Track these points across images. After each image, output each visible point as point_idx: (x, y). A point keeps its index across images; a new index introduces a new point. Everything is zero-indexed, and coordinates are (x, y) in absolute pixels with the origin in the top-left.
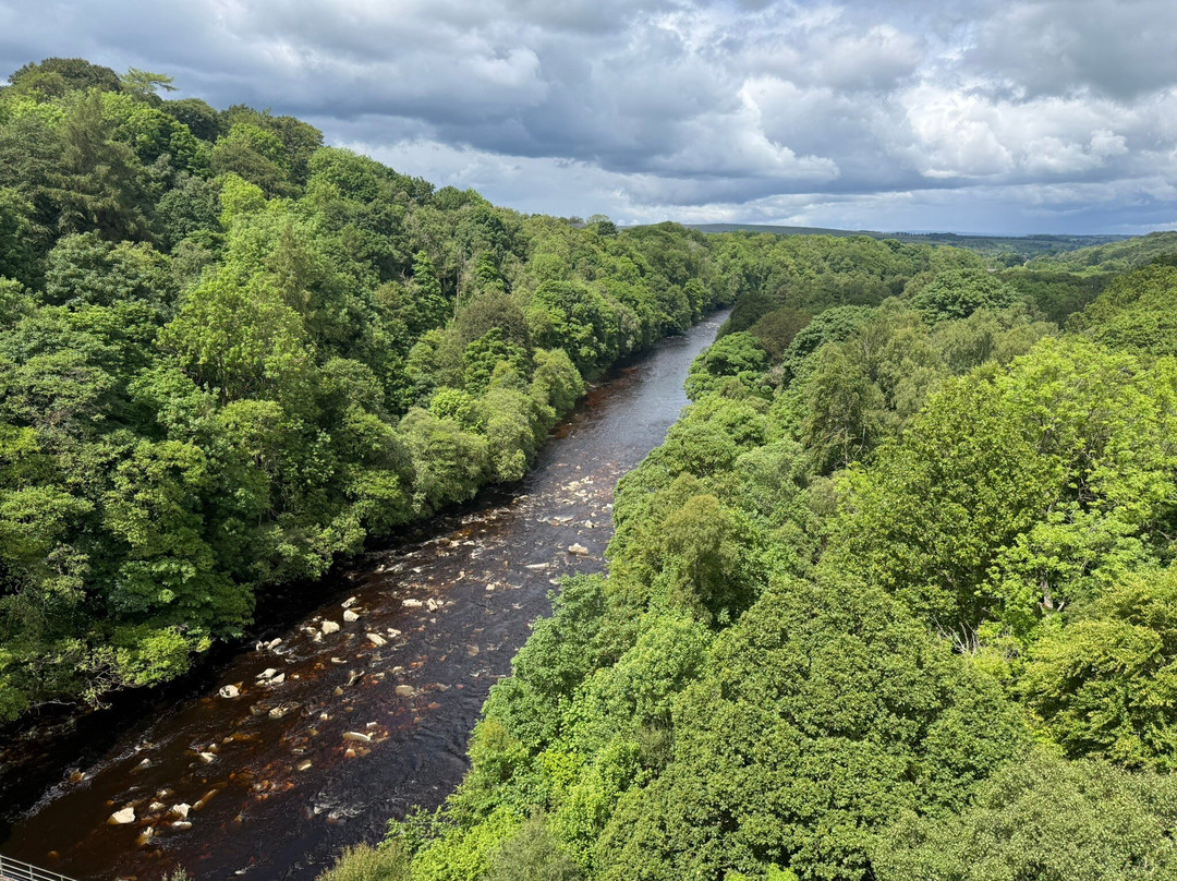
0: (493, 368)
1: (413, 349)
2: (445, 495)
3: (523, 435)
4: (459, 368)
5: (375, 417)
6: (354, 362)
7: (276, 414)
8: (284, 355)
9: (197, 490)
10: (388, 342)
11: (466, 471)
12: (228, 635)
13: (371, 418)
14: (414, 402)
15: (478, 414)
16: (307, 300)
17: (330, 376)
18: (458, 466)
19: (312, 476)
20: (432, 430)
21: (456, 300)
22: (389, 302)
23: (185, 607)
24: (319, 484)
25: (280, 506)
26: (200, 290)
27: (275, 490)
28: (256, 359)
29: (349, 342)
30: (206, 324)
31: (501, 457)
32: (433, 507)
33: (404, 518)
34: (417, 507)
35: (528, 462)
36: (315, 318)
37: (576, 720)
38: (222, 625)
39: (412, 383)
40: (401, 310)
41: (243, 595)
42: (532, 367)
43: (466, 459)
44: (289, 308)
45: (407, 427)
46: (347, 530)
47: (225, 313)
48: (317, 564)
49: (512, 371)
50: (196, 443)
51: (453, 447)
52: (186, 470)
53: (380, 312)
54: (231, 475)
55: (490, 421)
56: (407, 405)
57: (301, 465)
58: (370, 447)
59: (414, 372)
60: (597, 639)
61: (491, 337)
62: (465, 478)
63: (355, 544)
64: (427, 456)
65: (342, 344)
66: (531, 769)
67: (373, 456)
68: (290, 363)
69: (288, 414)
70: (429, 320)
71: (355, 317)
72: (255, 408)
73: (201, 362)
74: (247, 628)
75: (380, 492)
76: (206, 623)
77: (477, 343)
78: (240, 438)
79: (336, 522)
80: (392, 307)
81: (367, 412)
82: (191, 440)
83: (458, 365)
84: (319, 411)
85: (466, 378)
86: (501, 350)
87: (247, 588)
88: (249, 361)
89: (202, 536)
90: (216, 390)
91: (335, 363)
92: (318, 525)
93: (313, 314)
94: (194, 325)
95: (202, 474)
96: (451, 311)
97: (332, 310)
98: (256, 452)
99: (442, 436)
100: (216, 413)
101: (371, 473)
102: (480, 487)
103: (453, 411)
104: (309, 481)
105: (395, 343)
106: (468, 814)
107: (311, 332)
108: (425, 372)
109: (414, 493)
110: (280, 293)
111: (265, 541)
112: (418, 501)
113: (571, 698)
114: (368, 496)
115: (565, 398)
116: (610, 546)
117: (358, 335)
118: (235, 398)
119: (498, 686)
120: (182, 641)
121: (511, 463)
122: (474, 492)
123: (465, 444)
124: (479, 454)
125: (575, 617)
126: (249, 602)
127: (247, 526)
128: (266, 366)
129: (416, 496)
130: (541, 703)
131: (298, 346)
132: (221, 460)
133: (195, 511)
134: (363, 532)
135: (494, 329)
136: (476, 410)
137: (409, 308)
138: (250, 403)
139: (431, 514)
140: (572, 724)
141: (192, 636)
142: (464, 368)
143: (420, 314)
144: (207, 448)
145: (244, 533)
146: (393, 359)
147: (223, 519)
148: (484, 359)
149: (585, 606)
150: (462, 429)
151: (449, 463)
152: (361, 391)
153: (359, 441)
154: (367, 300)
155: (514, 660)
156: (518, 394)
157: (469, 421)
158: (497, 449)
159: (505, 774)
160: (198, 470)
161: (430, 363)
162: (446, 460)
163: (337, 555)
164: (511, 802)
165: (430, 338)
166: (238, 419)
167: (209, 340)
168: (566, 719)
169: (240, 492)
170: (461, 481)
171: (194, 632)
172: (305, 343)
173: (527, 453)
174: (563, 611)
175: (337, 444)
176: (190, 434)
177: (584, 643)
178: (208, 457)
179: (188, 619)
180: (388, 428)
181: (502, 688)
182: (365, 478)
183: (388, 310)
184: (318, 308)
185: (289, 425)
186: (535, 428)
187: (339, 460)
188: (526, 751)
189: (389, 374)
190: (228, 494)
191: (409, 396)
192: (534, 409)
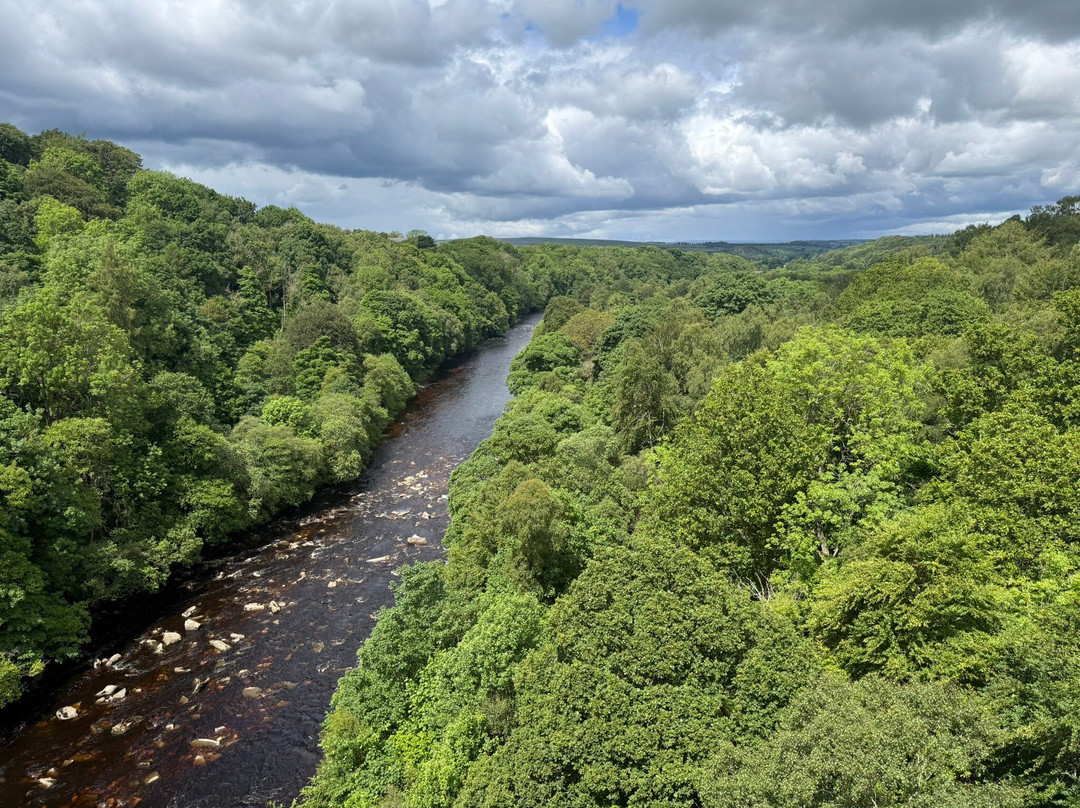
0: (324, 374)
1: (241, 359)
2: (282, 499)
3: (357, 436)
4: (290, 376)
5: (206, 427)
6: (183, 375)
7: (103, 431)
8: (110, 372)
9: (22, 513)
10: (216, 354)
11: (301, 474)
12: (63, 656)
13: (202, 429)
14: (245, 411)
15: (311, 418)
16: (132, 317)
17: (158, 390)
18: (294, 470)
19: (144, 490)
20: (265, 436)
21: (283, 312)
22: (215, 316)
23: (15, 631)
24: (152, 498)
25: (113, 521)
26: (17, 312)
27: (107, 507)
28: (81, 377)
29: (177, 356)
30: (26, 345)
31: (336, 459)
32: (269, 512)
33: (241, 524)
34: (253, 513)
35: (363, 461)
36: (141, 335)
37: (424, 701)
38: (57, 646)
39: (242, 392)
40: (228, 323)
41: (77, 614)
42: (362, 372)
43: (301, 463)
44: (114, 326)
45: (239, 435)
46: (183, 541)
47: (45, 333)
48: (153, 576)
49: (343, 376)
50: (19, 464)
51: (287, 452)
52: (9, 492)
53: (206, 325)
54: (58, 495)
55: (324, 425)
56: (238, 414)
57: (133, 479)
58: (203, 457)
59: (243, 382)
60: (439, 623)
61: (320, 345)
62: (301, 481)
63: (192, 554)
64: (261, 463)
65: (170, 359)
66: (383, 752)
67: (206, 467)
68: (117, 379)
69: (116, 430)
70: (256, 332)
71: (182, 331)
72: (82, 426)
73: (21, 383)
74: (83, 647)
75: (214, 501)
76: (39, 646)
77: (306, 351)
78: (67, 456)
79: (171, 534)
80: (218, 321)
81: (198, 424)
82: (14, 462)
83: (288, 373)
84: (149, 425)
85: (297, 385)
86: (331, 357)
87: (81, 607)
88: (73, 380)
89: (29, 559)
90: (39, 410)
91: (163, 377)
92: (153, 538)
93: (138, 331)
94: (12, 346)
95: (27, 496)
96: (279, 322)
97: (158, 326)
98: (84, 470)
99: (275, 442)
100: (40, 433)
101: (205, 483)
102: (317, 489)
103: (286, 417)
104: (141, 495)
105: (223, 355)
106: (324, 803)
107: (137, 348)
108: (255, 381)
109: (250, 499)
110: (104, 311)
111: (99, 558)
112: (254, 507)
113: (417, 682)
114: (203, 505)
115: (397, 400)
116: (447, 534)
117: (185, 348)
118: (60, 417)
119: (346, 677)
120: (13, 667)
121: (347, 463)
122: (311, 494)
123: (300, 449)
124: (314, 457)
125: (417, 604)
126: (84, 620)
127: (80, 544)
128: (92, 384)
129: (252, 502)
130: (389, 689)
131: (125, 362)
132: (47, 480)
133: (21, 534)
134: (199, 541)
135: (323, 337)
136: (309, 415)
137: (236, 320)
138: (77, 421)
139: (268, 519)
140: (420, 705)
141: (23, 661)
142: (295, 375)
143: (247, 326)
144: (32, 469)
145: (75, 552)
146: (222, 371)
147: (52, 539)
148: (314, 366)
149: (426, 592)
150: (295, 435)
151: (284, 468)
152: (191, 404)
153: (191, 452)
154: (192, 315)
155: (360, 652)
156: (351, 397)
157: (303, 426)
158: (332, 451)
159: (358, 760)
160: (23, 492)
161: (259, 373)
162: (280, 465)
163: (175, 566)
164: (365, 786)
165: (259, 349)
166: (64, 438)
167: (29, 361)
168: (414, 701)
169: (69, 511)
170: (297, 484)
171: (25, 656)
172: (132, 359)
173: (362, 453)
174: (405, 600)
175: (169, 457)
176: (12, 456)
177: (428, 627)
178: (33, 478)
179: (18, 643)
180: (220, 437)
181: (350, 679)
182: (199, 488)
183: (215, 324)
184: (144, 325)
185: (119, 440)
186: (369, 430)
187: (171, 472)
188: (377, 736)
189: (218, 385)
190: (56, 514)
191: (239, 405)
192: (367, 410)
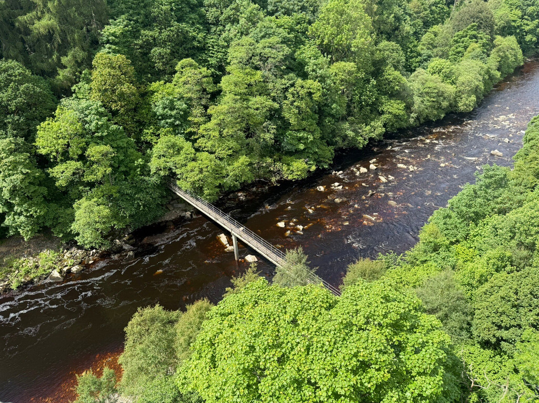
0: (467, 47)
1: (424, 36)
2: (427, 116)
3: (477, 87)
4: (447, 47)
5: (399, 72)
6: (393, 43)
7: (353, 69)
8: (361, 40)
9: (317, 103)
10: (412, 32)
11: (440, 104)
12: (322, 166)
13: (397, 73)
14: (420, 65)
15: (453, 73)
16: (375, 10)
17: (380, 51)
18: (437, 102)
19: (365, 100)
20: (426, 81)
21: (453, 7)
22: (416, 10)
23: (308, 152)
24: (368, 105)
25: (350, 113)
26: (328, 7)
27: (349, 106)
28: (348, 41)
29: (391, 32)
30: (329, 24)
31: (461, 98)
32: (420, 121)
33: (404, 125)
34: (412, 120)
35: (477, 102)
36: (377, 20)
37: (477, 235)
38: (320, 162)
39: (420, 55)
40: (422, 14)
41: (330, 151)
42: (491, 47)
43: (442, 98)
44: (366, 15)
45: (413, 79)
46: (376, 128)
47: (337, 18)
48: (361, 142)
49: (479, 49)
50: (319, 81)
51: (436, 91)
52: (314, 93)
53: (410, 15)
54: (331, 97)
55: (459, 78)
56: (415, 67)
57: (361, 95)
58: (394, 88)
59: (422, 49)
60: (499, 200)
61: (470, 29)
62: (439, 108)
63: (379, 135)
64: (421, 95)
65: (388, 34)
66: (449, 250)
67: (395, 93)
68: (363, 44)
69: (359, 69)
70: (436, 20)
71: (397, 19)
72: (345, 66)
73: (325, 43)
74: (330, 165)
75: (395, 111)
76: (315, 160)
77: (461, 33)
78: (337, 80)
79: (372, 123)
80: (417, 13)
81: (395, 70)
82: (317, 80)
83: (446, 45)
84: (373, 69)
85: (450, 53)
86: (475, 37)
87: (331, 148)
88: (345, 42)
89: (317, 124)
90: (330, 56)
91: (384, 43)
92: (364, 124)
93: (377, 18)
94: (324, 24)
95: (320, 96)
96: (449, 14)
97: (386, 15)
98: (343, 87)
99: (431, 84)
100: (328, 67)
101: (392, 101)
102: (447, 114)
103: (440, 71)
104: (363, 103)
105: (415, 33)
106: (414, 261)
107: (374, 27)
108: (428, 49)
109: (411, 113)
110: (363, 7)
111: (342, 129)
112: (413, 118)
113: (477, 225)
114: (389, 112)
115: (508, 67)
116: (518, 154)
117: (397, 28)
118: (337, 61)
119: (439, 210)
120: (306, 166)
121: (467, 102)
122: (443, 116)
123: (443, 90)
124: (450, 96)
125: (487, 187)
126: (332, 154)
127: (335, 121)
128: (352, 45)
129: (412, 115)
130: (460, 223)
131: (368, 34)
132: (328, 90)
133: (316, 113)
134: (384, 129)
135: (473, 24)
136: (453, 71)
137: (426, 13)
138: (343, 63)
139: (418, 125)
140: (475, 236)
141: (309, 164)
142: (451, 47)
143: (431, 16)
144: (323, 84)
145: (333, 124)
146: (413, 42)
147: (326, 116)
148: (463, 42)
149: (495, 182)
150: (442, 82)
151: (432, 99)
152: (394, 59)
153: (389, 84)
154: (404, 9)
155: (449, 201)
156: (480, 63)
157: (448, 77)
158: (460, 94)
159: (436, 249)
160: (319, 94)
161: (432, 44)
162: (430, 97)
163: (371, 139)
164: (436, 261)
165: (434, 30)
166: (337, 72)
167: (329, 32)
168: (472, 233)
169: (334, 106)
170: (437, 109)
171: (310, 163)
172: (371, 33)
173: (478, 98)
174: (482, 183)
175: (378, 86)
176: (317, 77)
177: (490, 200)
178: (323, 88)
179: (308, 157)
180: (404, 78)
181: (441, 212)
182: (389, 103)
183: (415, 15)
184: (380, 14)
185: (359, 75)
186: (485, 83)
187: (378, 94)
188: (448, 242)
189: (409, 50)
190: (329, 106)
191: (417, 62)
192: (488, 72)
